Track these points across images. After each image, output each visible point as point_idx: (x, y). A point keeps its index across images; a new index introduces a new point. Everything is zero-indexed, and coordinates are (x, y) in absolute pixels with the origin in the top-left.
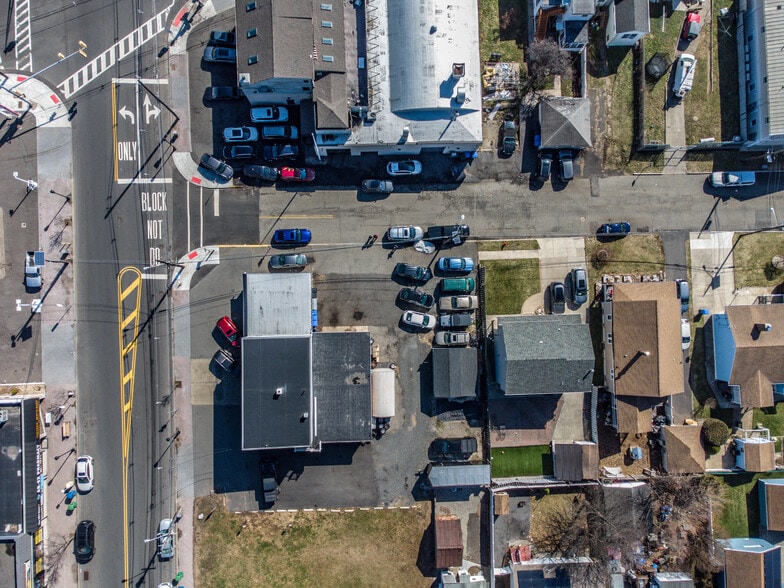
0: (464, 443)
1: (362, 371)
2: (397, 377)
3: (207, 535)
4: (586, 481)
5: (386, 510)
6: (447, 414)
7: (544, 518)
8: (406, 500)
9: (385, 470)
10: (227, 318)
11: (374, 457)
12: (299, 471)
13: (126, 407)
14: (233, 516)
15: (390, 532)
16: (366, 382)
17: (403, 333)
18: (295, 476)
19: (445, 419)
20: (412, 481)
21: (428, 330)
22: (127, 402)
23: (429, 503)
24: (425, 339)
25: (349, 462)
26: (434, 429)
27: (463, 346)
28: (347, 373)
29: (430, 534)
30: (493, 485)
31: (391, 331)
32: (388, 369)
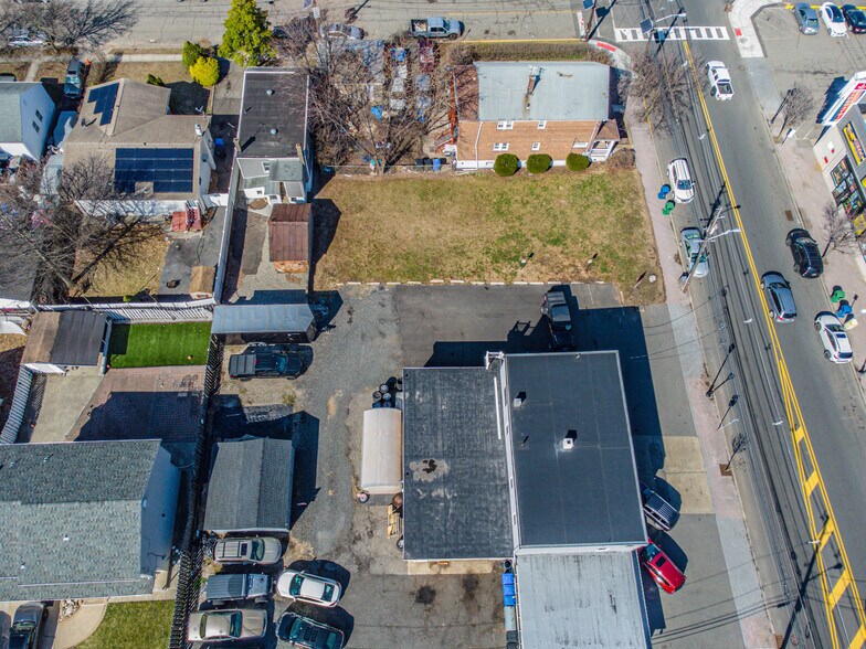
0: (251, 369)
1: (420, 484)
2: (358, 479)
3: (640, 256)
4: (56, 310)
5: (382, 280)
6: (274, 416)
7: (143, 265)
8: (351, 293)
9: (383, 335)
10: (668, 590)
11: (399, 353)
12: (514, 334)
13: (800, 434)
14: (607, 279)
15: (378, 252)
16: (413, 465)
17: (342, 560)
18: (521, 328)
19: (279, 408)
20: (340, 319)
21: (294, 567)
22: (802, 443)
23: (316, 288)
24: (301, 550)
25: (437, 346)
26: (299, 393)
27: (232, 535)
28: (446, 481)
29: (317, 249)
30: (210, 308)
31: (364, 564)
32: (372, 491)
